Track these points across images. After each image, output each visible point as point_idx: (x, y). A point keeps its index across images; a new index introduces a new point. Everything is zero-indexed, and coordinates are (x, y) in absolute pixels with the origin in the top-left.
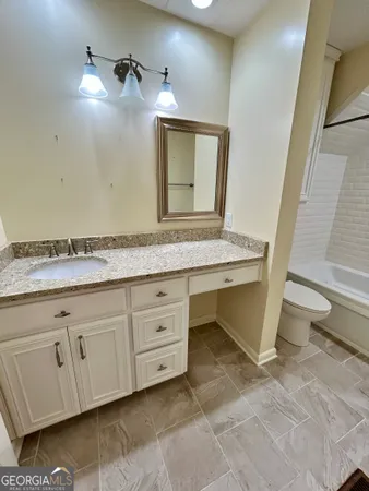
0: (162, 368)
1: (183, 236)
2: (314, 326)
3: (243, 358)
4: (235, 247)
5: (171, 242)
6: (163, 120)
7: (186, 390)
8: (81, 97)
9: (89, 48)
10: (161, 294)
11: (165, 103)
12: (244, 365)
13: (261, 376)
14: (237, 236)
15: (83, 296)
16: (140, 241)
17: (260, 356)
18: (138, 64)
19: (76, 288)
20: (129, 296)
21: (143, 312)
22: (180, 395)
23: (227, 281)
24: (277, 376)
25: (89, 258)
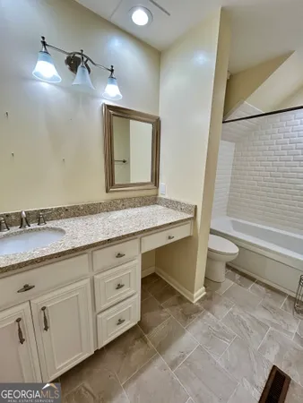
0: (120, 322)
1: (127, 204)
2: (228, 266)
3: (181, 299)
4: (170, 210)
5: (118, 209)
6: (109, 107)
7: (141, 337)
8: (34, 80)
9: (43, 38)
10: (119, 255)
11: (111, 94)
12: (184, 305)
13: (197, 311)
14: (171, 201)
15: (49, 267)
16: (90, 210)
17: (195, 295)
18: (88, 59)
19: (42, 259)
20: (91, 260)
21: (104, 274)
22: (136, 343)
23: (170, 238)
24: (208, 309)
25: (44, 229)
